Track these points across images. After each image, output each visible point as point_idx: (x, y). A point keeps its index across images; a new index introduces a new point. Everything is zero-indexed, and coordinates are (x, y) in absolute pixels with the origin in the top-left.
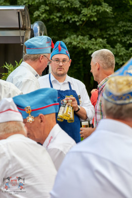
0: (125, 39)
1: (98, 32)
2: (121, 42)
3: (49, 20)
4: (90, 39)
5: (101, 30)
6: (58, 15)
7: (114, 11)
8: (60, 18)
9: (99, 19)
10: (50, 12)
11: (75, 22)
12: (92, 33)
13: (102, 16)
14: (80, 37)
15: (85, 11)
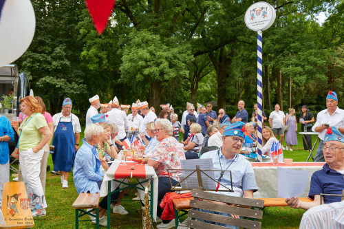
0: (77, 80)
1: (62, 75)
2: (75, 81)
3: (32, 67)
4: (57, 79)
5: (64, 74)
6: (38, 64)
7: (71, 64)
8: (39, 66)
9: (62, 68)
10: (33, 62)
11: (48, 69)
12: (58, 75)
13: (64, 66)
14: (51, 77)
15: (54, 63)
